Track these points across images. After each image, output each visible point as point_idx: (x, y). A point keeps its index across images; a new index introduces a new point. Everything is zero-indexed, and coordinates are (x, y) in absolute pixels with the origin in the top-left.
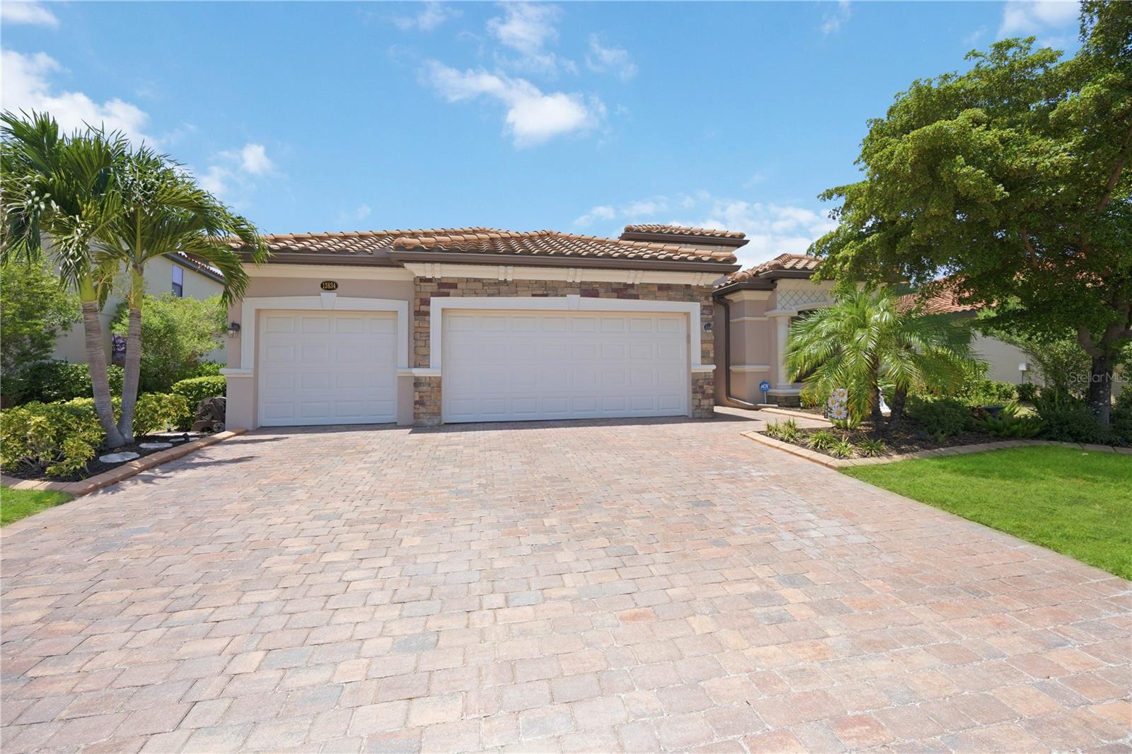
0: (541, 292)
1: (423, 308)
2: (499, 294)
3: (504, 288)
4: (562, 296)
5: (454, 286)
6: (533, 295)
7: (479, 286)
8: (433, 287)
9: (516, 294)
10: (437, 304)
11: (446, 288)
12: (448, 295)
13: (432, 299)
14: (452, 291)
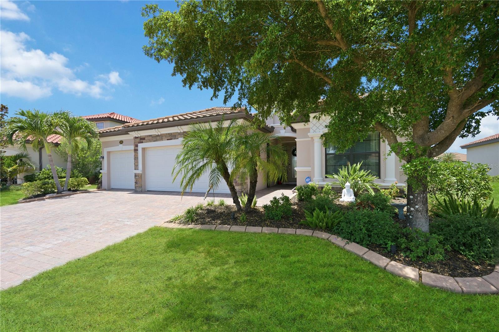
0: (169, 138)
1: (136, 148)
2: (156, 140)
3: (158, 138)
4: (177, 139)
5: (144, 139)
6: (168, 140)
7: (151, 138)
8: (138, 140)
9: (162, 140)
10: (141, 146)
11: (142, 140)
12: (142, 142)
13: (139, 144)
14: (144, 141)
